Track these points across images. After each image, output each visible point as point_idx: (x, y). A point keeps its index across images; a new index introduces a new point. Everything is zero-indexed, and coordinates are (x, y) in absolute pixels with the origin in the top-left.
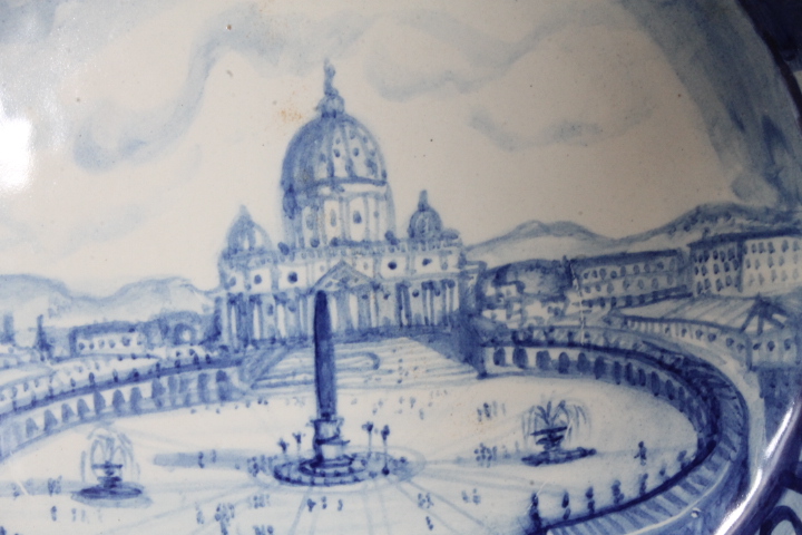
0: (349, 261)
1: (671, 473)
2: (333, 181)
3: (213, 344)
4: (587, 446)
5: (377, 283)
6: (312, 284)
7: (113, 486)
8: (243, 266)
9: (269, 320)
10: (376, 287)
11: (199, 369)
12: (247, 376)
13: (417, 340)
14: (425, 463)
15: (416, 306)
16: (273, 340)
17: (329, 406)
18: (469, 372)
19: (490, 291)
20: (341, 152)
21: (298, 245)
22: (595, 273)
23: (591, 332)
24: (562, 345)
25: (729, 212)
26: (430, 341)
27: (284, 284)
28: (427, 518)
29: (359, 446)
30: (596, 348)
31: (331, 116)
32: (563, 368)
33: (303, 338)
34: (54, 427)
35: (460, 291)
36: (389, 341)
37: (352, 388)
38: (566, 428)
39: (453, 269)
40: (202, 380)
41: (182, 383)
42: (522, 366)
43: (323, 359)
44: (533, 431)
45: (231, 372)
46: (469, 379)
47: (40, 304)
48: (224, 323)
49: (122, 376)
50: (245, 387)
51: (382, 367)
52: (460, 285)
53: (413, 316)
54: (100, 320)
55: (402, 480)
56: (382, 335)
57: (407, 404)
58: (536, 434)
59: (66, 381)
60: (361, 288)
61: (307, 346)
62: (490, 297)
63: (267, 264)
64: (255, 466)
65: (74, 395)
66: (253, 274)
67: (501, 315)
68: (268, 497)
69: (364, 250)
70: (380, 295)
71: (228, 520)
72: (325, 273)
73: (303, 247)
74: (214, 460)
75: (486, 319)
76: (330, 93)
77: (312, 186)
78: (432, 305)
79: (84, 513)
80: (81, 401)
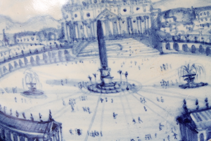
0: (108, 9)
3: (62, 40)
4: (205, 82)
5: (120, 17)
6: (95, 17)
7: (34, 91)
8: (70, 11)
9: (81, 31)
10: (119, 19)
11: (58, 49)
12: (75, 52)
13: (136, 39)
14: (142, 86)
15: (135, 26)
16: (83, 39)
17: (105, 64)
18: (156, 52)
19: (163, 20)
21: (89, 2)
22: (205, 13)
23: (204, 37)
24: (192, 42)
26: (141, 40)
27: (85, 17)
28: (144, 107)
29: (117, 79)
30: (206, 43)
32: (193, 51)
33: (94, 38)
34: (12, 69)
35: (151, 20)
36: (125, 39)
37: (113, 57)
38: (195, 75)
39: (148, 12)
40: (60, 53)
41: (53, 54)
42: (177, 50)
43: (101, 46)
44: (182, 75)
45: (69, 50)
46: (157, 55)
47: (3, 25)
48: (65, 32)
49: (33, 51)
50: (75, 56)
51: (123, 49)
52: (151, 18)
53: (134, 30)
54: (23, 31)
55: (134, 92)
56: (122, 37)
57: (133, 64)
58: (184, 76)
59: (15, 53)
60: (113, 19)
61: (95, 41)
62: (163, 23)
63: (79, 10)
64: (81, 85)
65: (18, 58)
66: (74, 13)
67: (168, 30)
68: (86, 97)
69: (114, 4)
70: (121, 22)
71: (73, 104)
72: (100, 13)
73: (91, 3)
74: (66, 83)
75: (162, 31)
78: (141, 26)
79: (25, 100)
80: (20, 60)
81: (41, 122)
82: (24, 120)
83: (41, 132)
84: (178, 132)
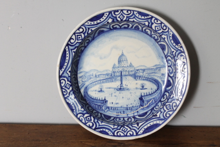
1: (154, 91)
2: (123, 61)
3: (111, 76)
4: (146, 88)
7: (101, 91)
9: (117, 74)
10: (126, 71)
11: (110, 79)
13: (130, 76)
14: (131, 89)
15: (130, 73)
16: (117, 76)
17: (122, 83)
18: (135, 80)
19: (137, 72)
20: (123, 58)
21: (119, 67)
22: (147, 70)
23: (146, 76)
24: (144, 77)
25: (159, 65)
27: (118, 70)
28: (131, 95)
29: (125, 87)
30: (147, 78)
31: (123, 55)
32: (144, 80)
33: (120, 76)
34: (96, 84)
35: (134, 72)
36: (127, 76)
37: (124, 81)
38: (144, 86)
39: (133, 69)
41: (108, 80)
42: (140, 79)
43: (121, 78)
44: (141, 86)
45: (113, 79)
47: (96, 72)
48: (112, 74)
49: (103, 79)
50: (114, 81)
51: (127, 79)
54: (101, 74)
55: (129, 91)
57: (129, 83)
64: (115, 89)
65: (98, 81)
66: (115, 69)
67: (138, 74)
68: (116, 92)
69: (125, 67)
71: (112, 95)
72: (122, 69)
74: (111, 88)
75: (136, 74)
76: (123, 53)
77: (121, 61)
79: (98, 94)
81: (102, 100)
82: (97, 100)
83: (102, 103)
84: (139, 102)
